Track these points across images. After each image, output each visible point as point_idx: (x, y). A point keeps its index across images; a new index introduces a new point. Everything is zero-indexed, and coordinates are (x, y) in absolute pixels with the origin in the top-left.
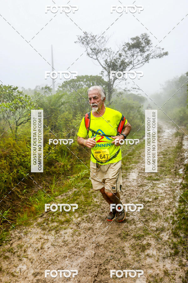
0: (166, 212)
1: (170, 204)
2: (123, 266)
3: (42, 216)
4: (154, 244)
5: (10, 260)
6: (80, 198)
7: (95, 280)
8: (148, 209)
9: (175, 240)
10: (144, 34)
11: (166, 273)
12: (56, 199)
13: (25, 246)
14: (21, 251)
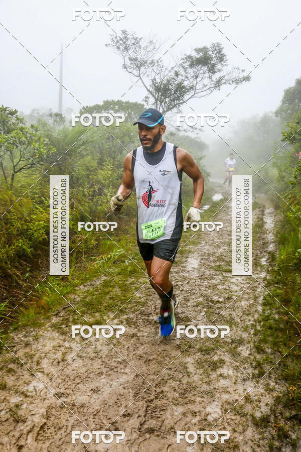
0: (244, 318)
1: (250, 306)
2: (187, 388)
3: (57, 314)
4: (229, 360)
5: (17, 374)
6: (114, 290)
7: (148, 406)
8: (218, 312)
9: (258, 357)
10: (216, 44)
11: (248, 399)
12: (77, 290)
13: (37, 356)
14: (32, 362)
